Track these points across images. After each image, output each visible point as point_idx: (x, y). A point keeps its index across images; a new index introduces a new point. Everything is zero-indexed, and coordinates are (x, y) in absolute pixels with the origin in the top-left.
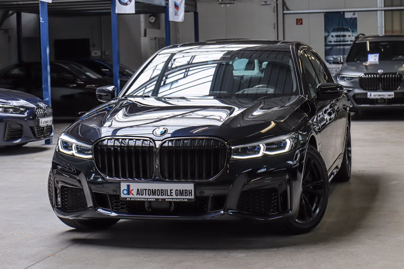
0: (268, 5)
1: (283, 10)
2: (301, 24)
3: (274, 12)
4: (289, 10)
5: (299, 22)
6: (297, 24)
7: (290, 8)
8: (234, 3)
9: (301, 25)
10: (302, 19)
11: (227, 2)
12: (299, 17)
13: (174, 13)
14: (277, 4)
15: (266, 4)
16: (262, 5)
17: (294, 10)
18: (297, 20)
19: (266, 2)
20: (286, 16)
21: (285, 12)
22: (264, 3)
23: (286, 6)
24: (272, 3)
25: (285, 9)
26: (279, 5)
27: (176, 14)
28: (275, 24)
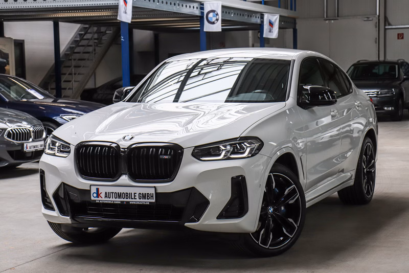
0: (370, 20)
1: (385, 25)
2: (403, 38)
3: (376, 27)
4: (391, 25)
5: (401, 36)
6: (398, 38)
7: (392, 24)
8: (337, 19)
9: (402, 40)
10: (403, 34)
11: (332, 18)
12: (400, 31)
13: (269, 30)
14: (379, 20)
15: (368, 19)
16: (365, 21)
17: (395, 25)
18: (398, 34)
19: (368, 18)
20: (388, 31)
21: (387, 27)
22: (366, 19)
23: (388, 21)
24: (374, 18)
25: (387, 24)
26: (380, 20)
27: (270, 31)
28: (376, 39)
